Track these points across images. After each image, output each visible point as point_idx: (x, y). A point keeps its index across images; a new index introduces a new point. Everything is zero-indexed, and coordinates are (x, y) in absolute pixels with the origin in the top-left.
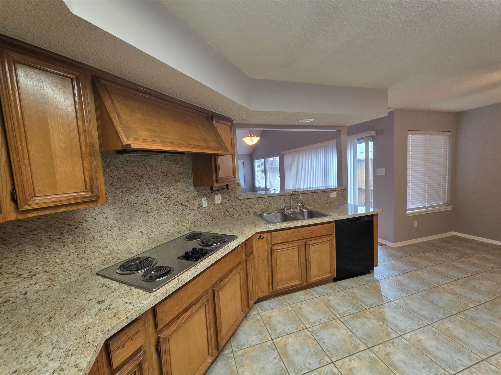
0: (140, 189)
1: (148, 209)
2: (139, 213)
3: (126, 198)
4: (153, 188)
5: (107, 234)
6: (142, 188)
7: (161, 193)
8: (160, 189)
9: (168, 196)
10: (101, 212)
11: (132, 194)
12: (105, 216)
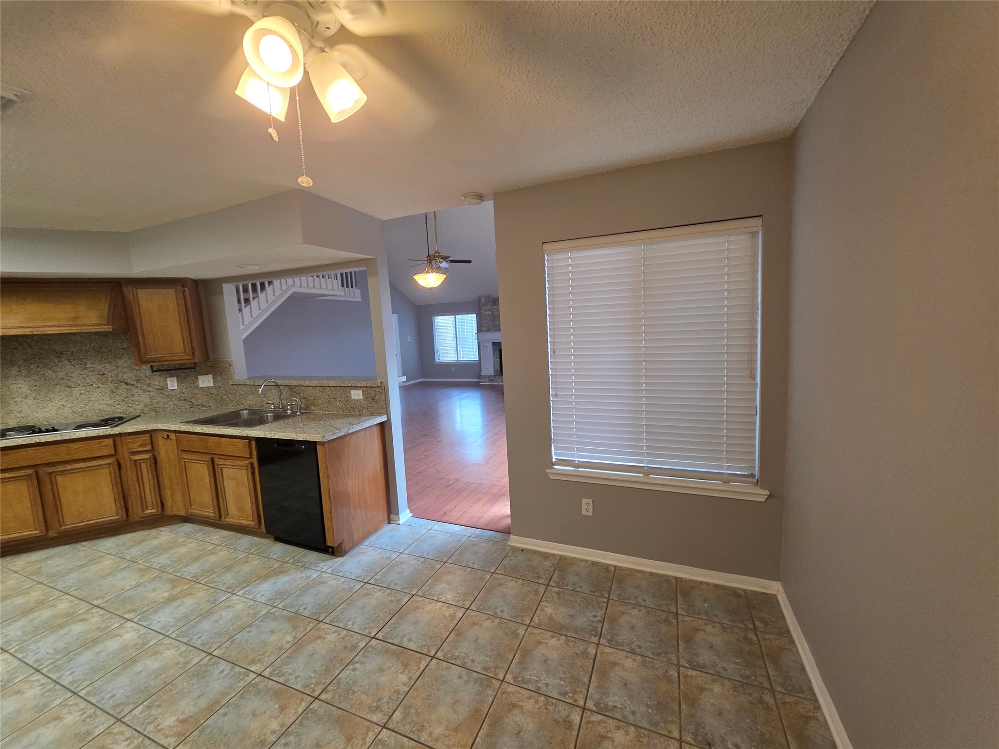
0: (60, 365)
1: (70, 384)
2: (58, 387)
3: (42, 373)
4: (78, 364)
5: (22, 402)
6: (62, 364)
7: (90, 369)
8: (88, 365)
9: (101, 373)
10: (15, 382)
11: (50, 369)
12: (20, 386)
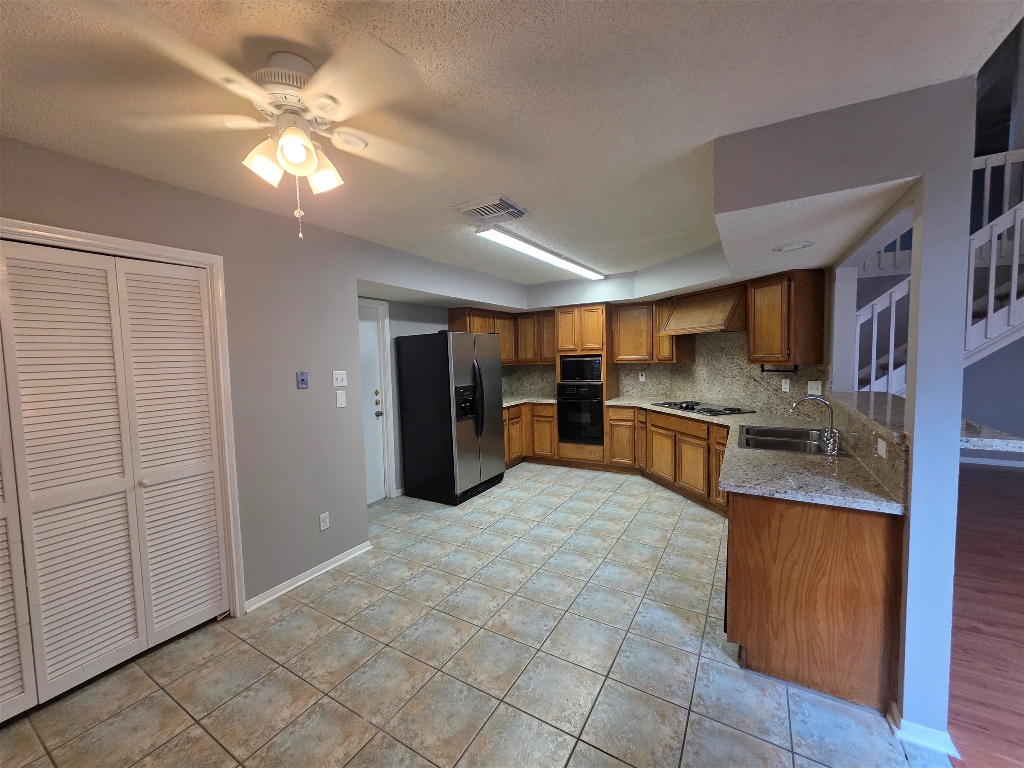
0: (722, 358)
1: (724, 375)
2: (719, 376)
4: (730, 359)
7: (736, 364)
8: (735, 361)
9: (741, 368)
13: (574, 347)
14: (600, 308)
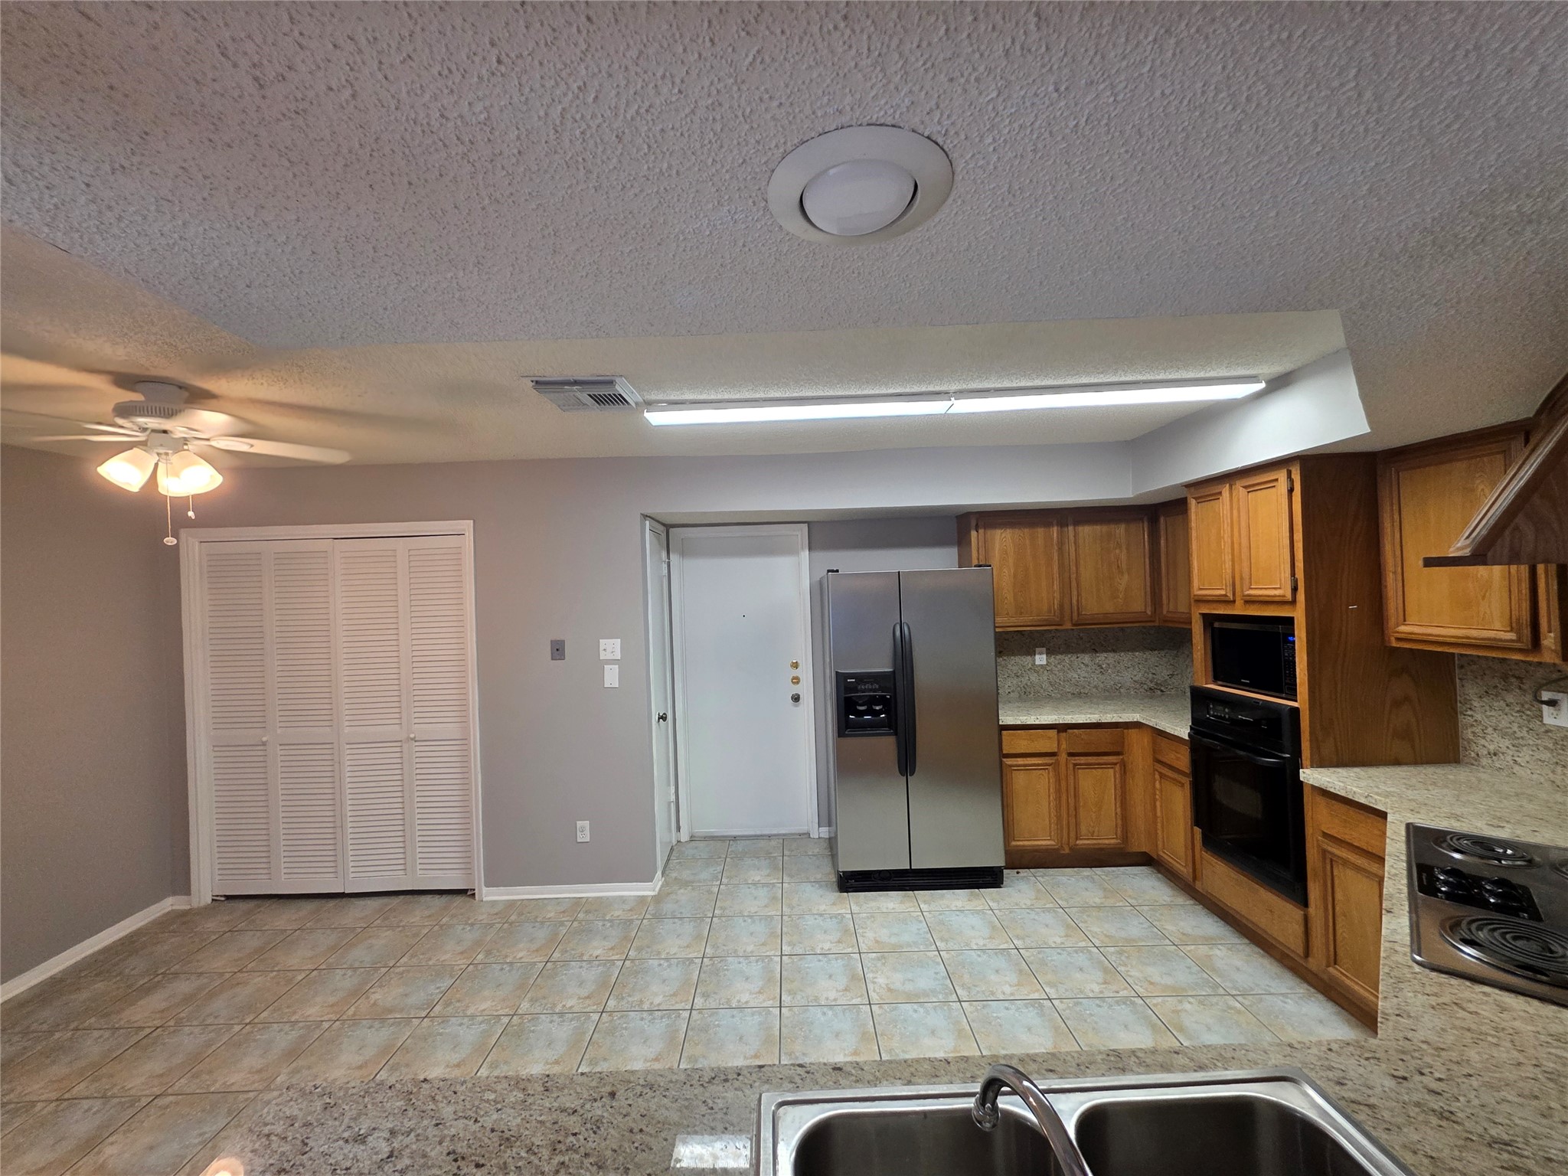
13: (1223, 592)
14: (1282, 475)
